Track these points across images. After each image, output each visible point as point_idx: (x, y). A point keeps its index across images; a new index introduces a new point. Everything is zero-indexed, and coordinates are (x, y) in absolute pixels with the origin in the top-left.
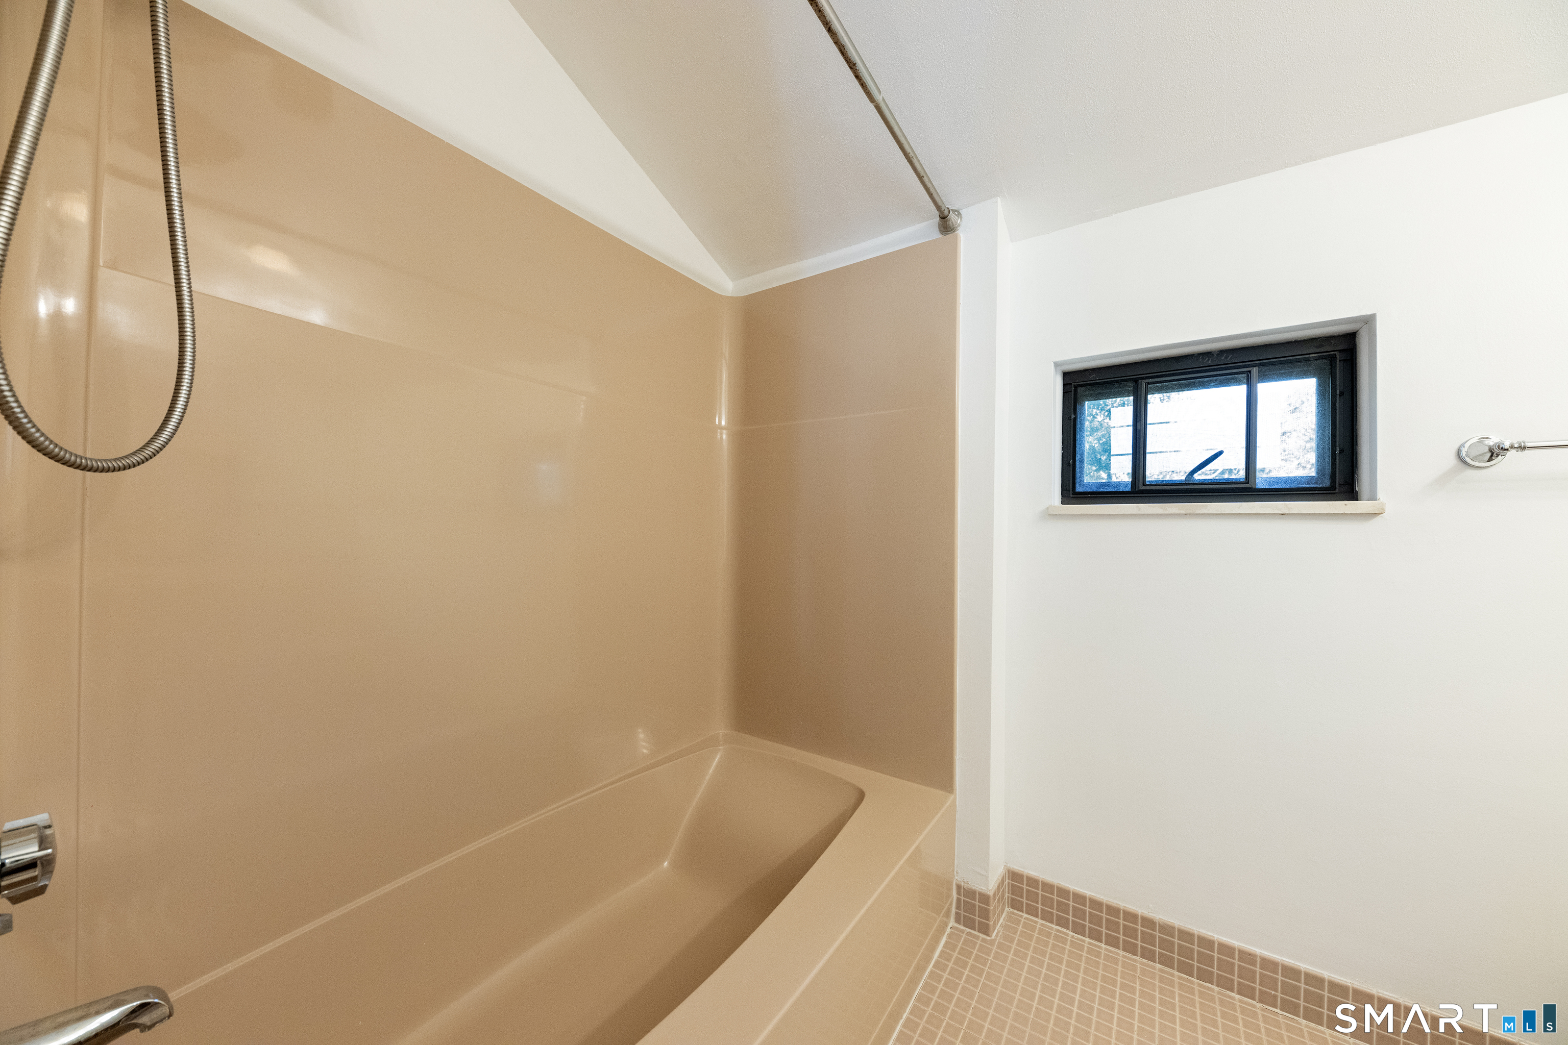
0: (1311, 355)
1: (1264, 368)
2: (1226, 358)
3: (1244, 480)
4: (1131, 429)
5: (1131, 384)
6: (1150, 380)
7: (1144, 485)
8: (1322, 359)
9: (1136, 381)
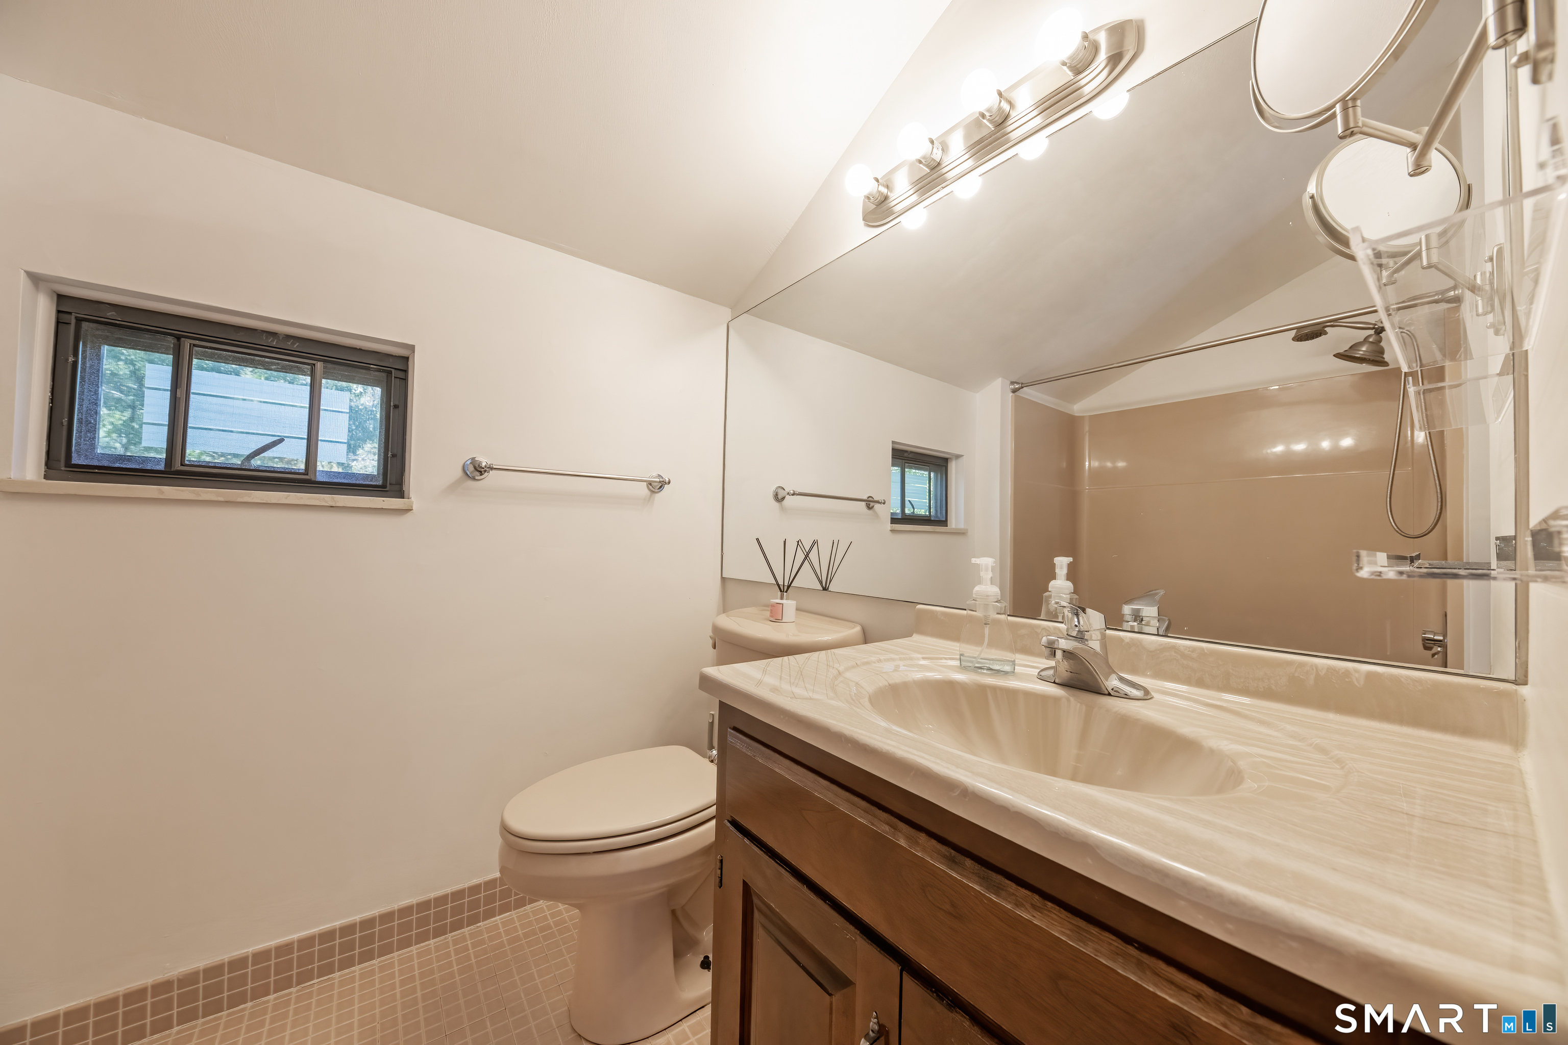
0: (372, 366)
1: (330, 366)
2: (293, 344)
3: (303, 471)
4: (168, 394)
5: (171, 340)
6: (197, 342)
7: (182, 465)
8: (380, 371)
9: (178, 338)
